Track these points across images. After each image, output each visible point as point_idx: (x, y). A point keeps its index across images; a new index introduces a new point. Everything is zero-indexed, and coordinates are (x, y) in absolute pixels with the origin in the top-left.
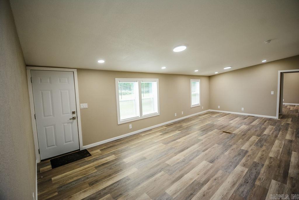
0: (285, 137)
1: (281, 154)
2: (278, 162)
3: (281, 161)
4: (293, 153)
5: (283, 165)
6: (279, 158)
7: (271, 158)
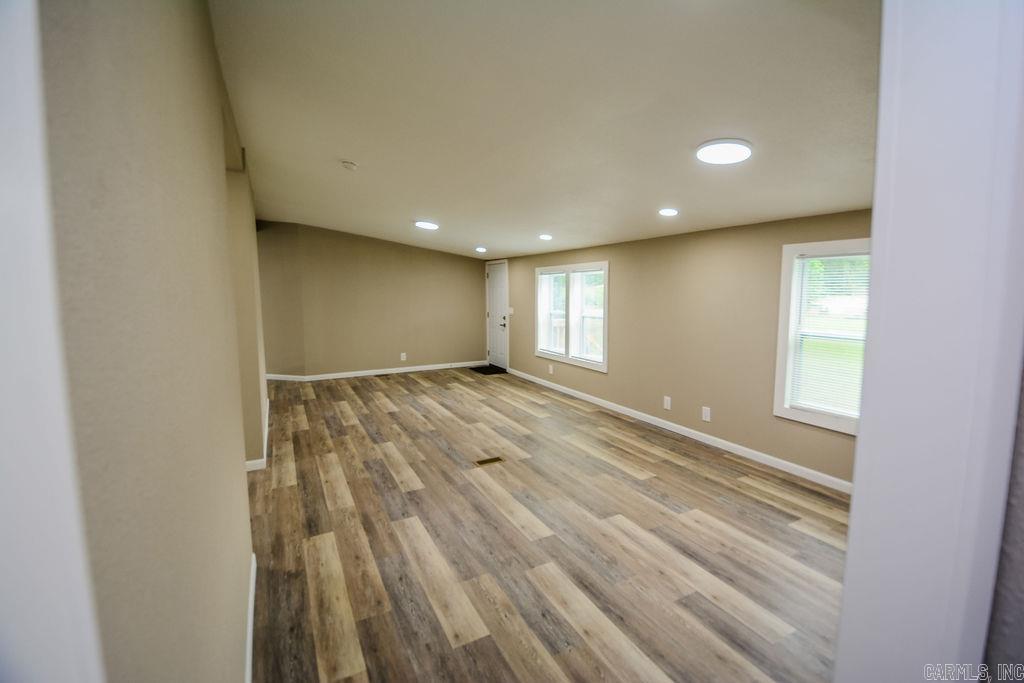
0: (336, 534)
1: (317, 468)
2: (314, 451)
3: (311, 454)
4: (294, 482)
5: (305, 450)
6: (317, 457)
7: (330, 452)
